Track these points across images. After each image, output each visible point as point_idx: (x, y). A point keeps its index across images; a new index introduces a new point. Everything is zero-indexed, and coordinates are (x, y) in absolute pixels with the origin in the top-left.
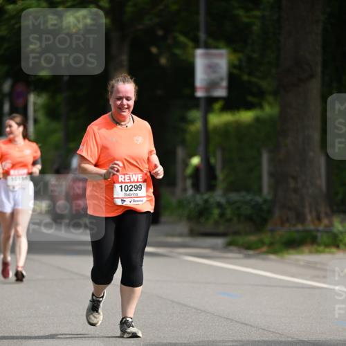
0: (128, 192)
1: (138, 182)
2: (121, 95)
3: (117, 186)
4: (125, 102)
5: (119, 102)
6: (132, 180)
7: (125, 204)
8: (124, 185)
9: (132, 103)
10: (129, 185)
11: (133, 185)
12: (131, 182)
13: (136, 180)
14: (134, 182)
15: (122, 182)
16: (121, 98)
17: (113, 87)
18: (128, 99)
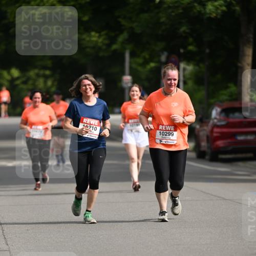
0: (164, 136)
1: (171, 130)
2: (170, 78)
3: (158, 131)
4: (173, 81)
5: (169, 82)
6: (167, 129)
7: (162, 143)
8: (162, 131)
9: (176, 82)
10: (165, 132)
11: (168, 132)
12: (166, 130)
13: (169, 129)
14: (168, 130)
15: (161, 130)
16: (170, 80)
17: (165, 72)
18: (175, 80)
